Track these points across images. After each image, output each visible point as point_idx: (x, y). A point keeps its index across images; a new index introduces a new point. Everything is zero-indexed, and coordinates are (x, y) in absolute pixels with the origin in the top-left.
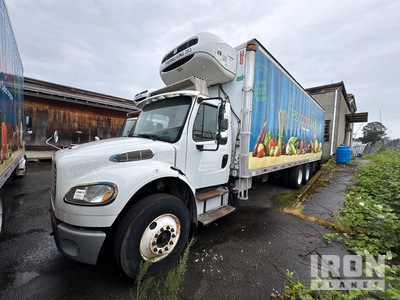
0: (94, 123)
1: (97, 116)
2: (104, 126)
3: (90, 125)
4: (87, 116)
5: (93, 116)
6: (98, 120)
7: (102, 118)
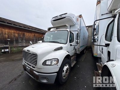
0: (16, 35)
1: (18, 32)
2: (21, 36)
3: (14, 36)
4: (13, 31)
5: (16, 32)
6: (19, 34)
7: (20, 33)
